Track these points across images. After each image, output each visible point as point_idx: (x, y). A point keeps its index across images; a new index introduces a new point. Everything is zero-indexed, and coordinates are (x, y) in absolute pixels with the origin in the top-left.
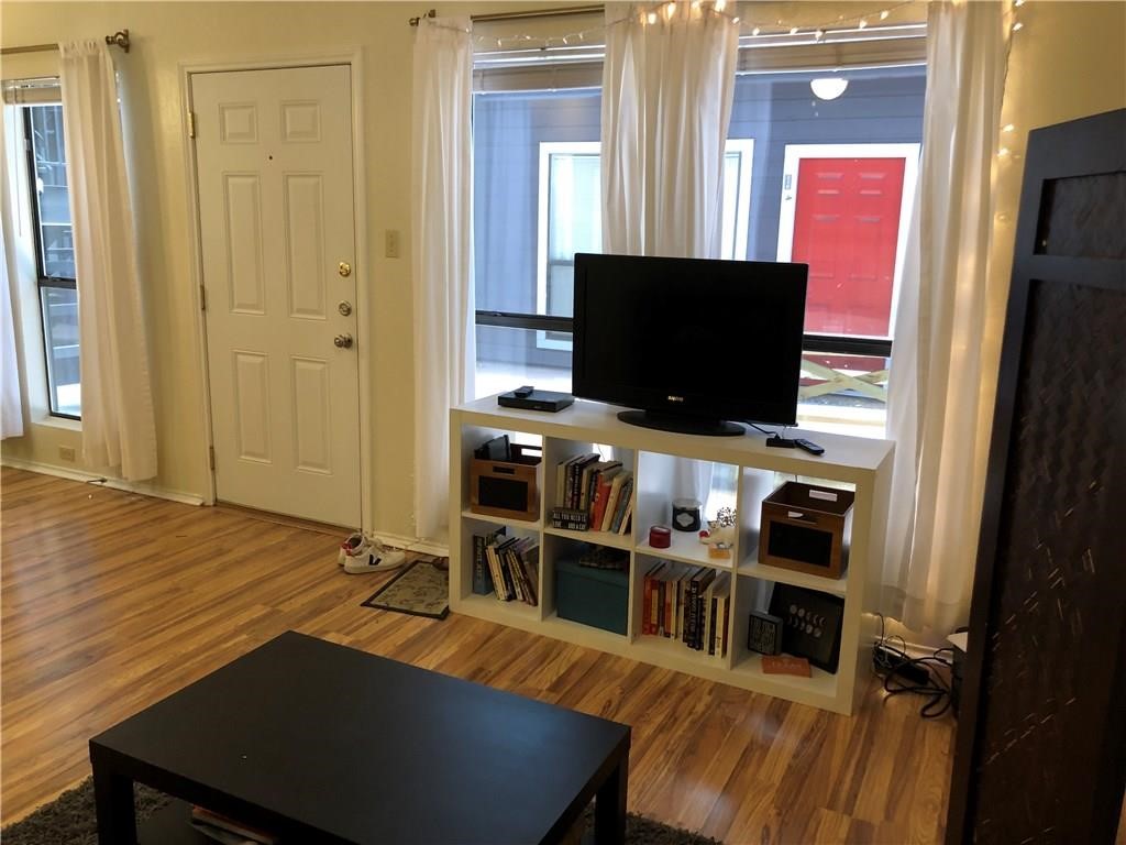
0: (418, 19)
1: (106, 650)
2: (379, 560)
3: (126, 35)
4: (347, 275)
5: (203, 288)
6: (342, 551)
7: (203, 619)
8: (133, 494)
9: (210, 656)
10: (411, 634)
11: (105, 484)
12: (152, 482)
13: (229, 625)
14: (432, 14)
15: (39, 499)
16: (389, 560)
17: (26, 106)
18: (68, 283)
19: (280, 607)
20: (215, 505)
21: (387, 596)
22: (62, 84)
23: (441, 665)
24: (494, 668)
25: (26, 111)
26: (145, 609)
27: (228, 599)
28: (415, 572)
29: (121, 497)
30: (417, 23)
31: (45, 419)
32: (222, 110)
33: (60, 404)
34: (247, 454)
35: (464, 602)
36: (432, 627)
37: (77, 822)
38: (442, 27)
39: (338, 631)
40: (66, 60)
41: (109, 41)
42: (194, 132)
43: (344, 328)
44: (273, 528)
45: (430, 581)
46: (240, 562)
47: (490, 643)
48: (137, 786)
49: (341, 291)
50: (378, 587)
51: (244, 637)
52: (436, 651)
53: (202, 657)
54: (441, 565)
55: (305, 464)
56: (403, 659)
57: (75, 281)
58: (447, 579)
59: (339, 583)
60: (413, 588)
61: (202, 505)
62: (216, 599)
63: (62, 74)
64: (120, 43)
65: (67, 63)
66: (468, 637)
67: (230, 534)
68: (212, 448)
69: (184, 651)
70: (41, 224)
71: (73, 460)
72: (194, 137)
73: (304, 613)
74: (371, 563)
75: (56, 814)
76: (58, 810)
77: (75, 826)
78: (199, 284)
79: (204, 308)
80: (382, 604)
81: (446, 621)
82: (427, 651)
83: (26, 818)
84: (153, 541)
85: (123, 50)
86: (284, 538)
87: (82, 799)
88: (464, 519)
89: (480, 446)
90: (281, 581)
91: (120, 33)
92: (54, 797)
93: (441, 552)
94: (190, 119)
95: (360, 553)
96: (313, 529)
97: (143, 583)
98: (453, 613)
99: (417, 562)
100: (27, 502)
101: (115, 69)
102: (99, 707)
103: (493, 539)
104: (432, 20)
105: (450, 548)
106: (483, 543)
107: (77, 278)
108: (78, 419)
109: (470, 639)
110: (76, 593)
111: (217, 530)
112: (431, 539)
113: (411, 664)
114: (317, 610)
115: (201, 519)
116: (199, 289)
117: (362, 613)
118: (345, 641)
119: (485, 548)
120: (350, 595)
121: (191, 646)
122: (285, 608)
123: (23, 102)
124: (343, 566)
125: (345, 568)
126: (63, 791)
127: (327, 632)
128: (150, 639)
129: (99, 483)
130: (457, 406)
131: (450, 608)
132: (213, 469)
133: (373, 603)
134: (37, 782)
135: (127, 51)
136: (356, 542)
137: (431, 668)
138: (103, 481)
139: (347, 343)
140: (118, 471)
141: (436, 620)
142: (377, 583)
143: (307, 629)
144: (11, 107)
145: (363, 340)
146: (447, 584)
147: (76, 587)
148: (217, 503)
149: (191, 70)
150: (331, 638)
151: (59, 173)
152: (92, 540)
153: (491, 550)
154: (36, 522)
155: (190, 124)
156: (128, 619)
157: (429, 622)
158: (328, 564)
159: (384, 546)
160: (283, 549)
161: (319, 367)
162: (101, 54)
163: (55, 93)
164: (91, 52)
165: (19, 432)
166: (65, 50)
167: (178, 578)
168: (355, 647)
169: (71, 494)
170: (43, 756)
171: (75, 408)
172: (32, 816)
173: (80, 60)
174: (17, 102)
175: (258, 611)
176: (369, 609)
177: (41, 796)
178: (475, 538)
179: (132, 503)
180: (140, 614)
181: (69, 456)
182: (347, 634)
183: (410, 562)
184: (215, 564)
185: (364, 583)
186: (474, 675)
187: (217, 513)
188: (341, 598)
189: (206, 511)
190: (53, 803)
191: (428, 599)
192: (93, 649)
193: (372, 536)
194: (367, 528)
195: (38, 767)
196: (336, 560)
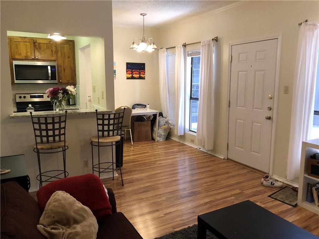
0: (301, 23)
1: (199, 193)
2: (274, 184)
3: (217, 38)
4: (271, 99)
5: (229, 101)
6: (263, 179)
7: (222, 190)
8: (207, 153)
9: (224, 201)
10: (284, 209)
11: (200, 149)
12: (211, 151)
13: (230, 194)
14: (306, 21)
15: (186, 151)
16: (277, 184)
17: (192, 57)
18: (197, 99)
19: (243, 192)
20: (227, 159)
21: (276, 195)
22: (201, 51)
23: (293, 222)
24: (313, 227)
25: (192, 58)
26: (208, 184)
27: (230, 186)
28: (286, 190)
29: (203, 153)
30: (301, 24)
31: (188, 132)
32: (239, 54)
33: (192, 128)
34: (237, 147)
35: (303, 203)
36: (291, 209)
37: (191, 235)
38: (310, 25)
39: (260, 203)
40: (202, 45)
41: (213, 40)
42: (231, 61)
43: (268, 114)
44: (243, 168)
45: (291, 194)
46: (233, 176)
47: (311, 219)
48: (207, 231)
49: (269, 104)
50: (274, 192)
51: (233, 198)
52: (293, 217)
53: (222, 201)
54: (295, 190)
55: (253, 152)
56: (281, 216)
57: (198, 99)
58: (297, 194)
59: (261, 188)
60: (285, 195)
61: (224, 159)
62: (226, 186)
63: (201, 49)
64: (215, 40)
65: (203, 46)
66: (303, 215)
67: (231, 168)
68: (228, 144)
69: (217, 198)
70: (192, 84)
71: (194, 142)
72: (231, 62)
73: (250, 195)
74: (271, 184)
75: (187, 231)
76: (187, 230)
77: (191, 236)
78: (228, 100)
79: (229, 107)
80: (275, 197)
81: (296, 208)
82: (289, 216)
83: (180, 230)
84: (211, 166)
85: (216, 41)
86: (245, 172)
87: (192, 230)
88: (305, 177)
89: (313, 155)
90: (244, 184)
91: (215, 37)
92: (186, 227)
93: (296, 186)
94: (230, 57)
95: (268, 181)
96: (254, 171)
97: (208, 177)
98: (298, 206)
99: (286, 187)
100: (183, 151)
101: (214, 46)
102: (197, 207)
103: (315, 185)
104: (306, 23)
105: (299, 185)
106: (311, 186)
107: (199, 98)
108: (196, 132)
109: (304, 216)
110: (193, 176)
111: (227, 166)
112: (293, 181)
113: (284, 218)
114: (254, 195)
115: (224, 163)
116: (228, 102)
117: (268, 199)
118: (263, 206)
119: (311, 188)
120: (265, 192)
121: (219, 197)
122: (246, 192)
123: (192, 56)
124: (263, 183)
125: (263, 184)
126: (188, 226)
127: (257, 202)
128: (209, 193)
129: (199, 149)
130: (304, 141)
131: (298, 204)
132: (228, 149)
133: (272, 196)
134: (183, 222)
135: (217, 42)
136: (267, 177)
137: (290, 221)
138: (200, 148)
139: (269, 118)
140: (204, 147)
141: (292, 207)
142: (273, 191)
143: (252, 199)
144: (189, 57)
145: (274, 118)
146: (297, 196)
147: (192, 175)
148: (228, 159)
149: (232, 45)
150: (258, 204)
151: (198, 72)
152: (196, 163)
153: (314, 189)
154: (184, 157)
155: (230, 59)
156: (204, 186)
157: (290, 207)
158: (257, 182)
159: (276, 180)
160: (245, 175)
161: (260, 125)
162: (211, 43)
163: (199, 53)
164: (208, 43)
165: (183, 134)
166: (203, 43)
167: (217, 178)
168: (265, 208)
169: (192, 151)
170: (184, 216)
171: (195, 129)
172: (181, 230)
173: (206, 45)
174: (190, 56)
175: (238, 191)
176: (270, 198)
177: (183, 226)
178: (308, 184)
179: (206, 155)
180: (207, 185)
181: (193, 141)
182: (263, 204)
183: (284, 186)
184: (227, 175)
185: (269, 190)
186: (305, 228)
187: (227, 161)
188: (262, 193)
189: (224, 161)
190: (186, 228)
191: (290, 200)
192: (196, 191)
193: (272, 176)
194: (271, 173)
195: (183, 218)
196: (261, 181)
